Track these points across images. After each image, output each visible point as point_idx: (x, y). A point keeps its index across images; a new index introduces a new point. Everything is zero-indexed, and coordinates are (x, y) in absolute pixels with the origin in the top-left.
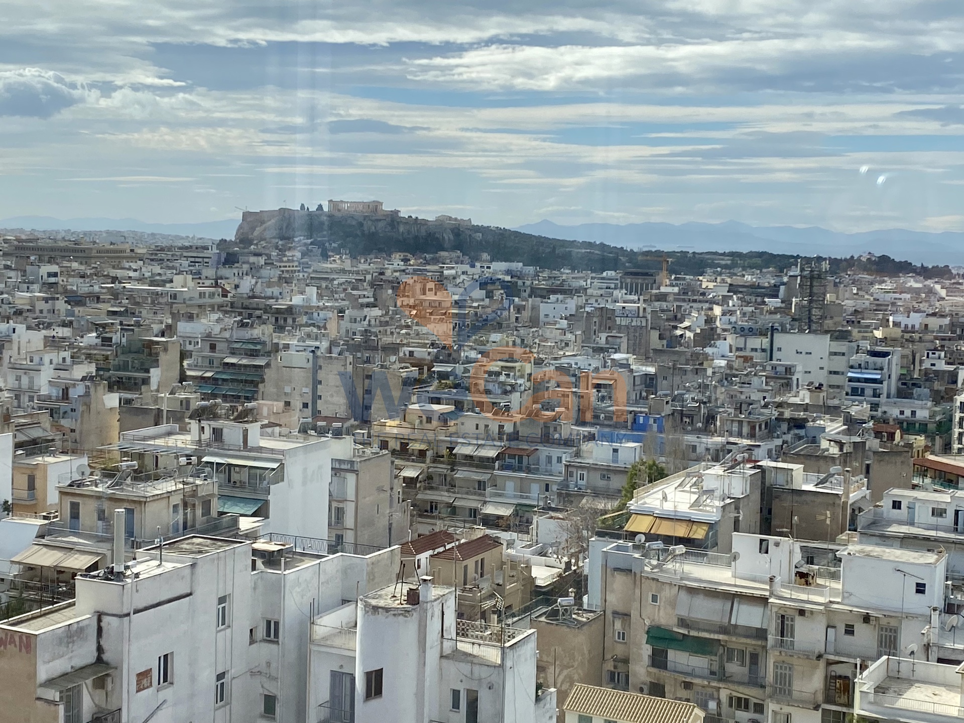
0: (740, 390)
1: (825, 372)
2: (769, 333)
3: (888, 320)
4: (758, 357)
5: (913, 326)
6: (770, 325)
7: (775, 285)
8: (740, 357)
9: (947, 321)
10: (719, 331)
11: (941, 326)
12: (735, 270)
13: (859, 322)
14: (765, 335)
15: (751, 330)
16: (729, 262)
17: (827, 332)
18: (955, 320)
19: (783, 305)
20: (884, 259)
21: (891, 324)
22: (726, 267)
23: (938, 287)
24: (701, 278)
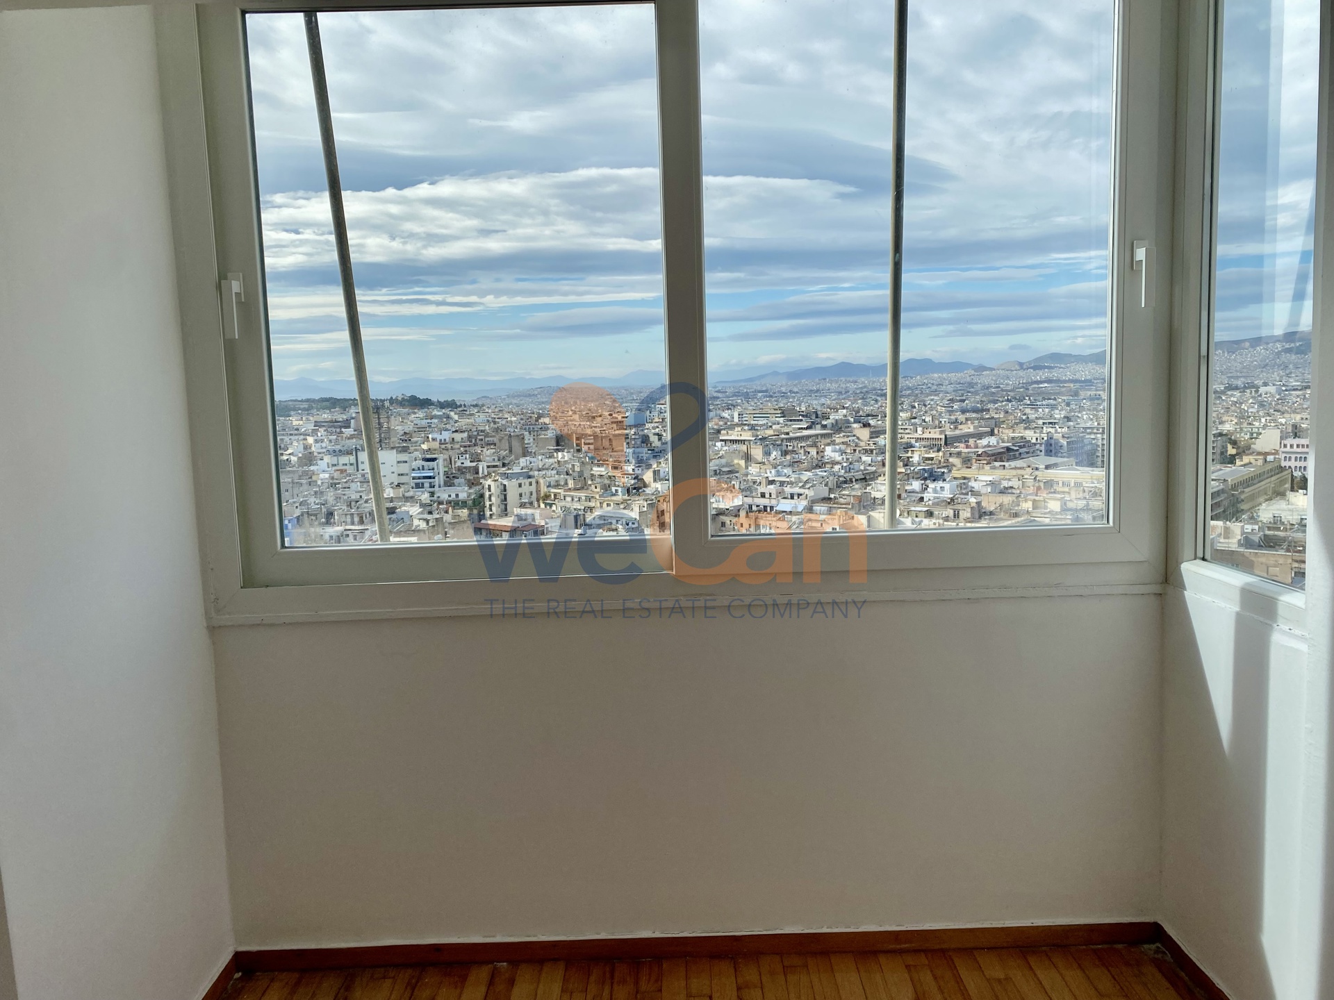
0: (343, 493)
1: (396, 475)
2: (354, 453)
3: (428, 437)
4: (350, 470)
5: (445, 440)
6: (354, 447)
7: (347, 420)
8: (337, 470)
9: (465, 435)
10: (315, 454)
11: (462, 439)
12: (312, 411)
13: (410, 440)
14: (351, 454)
15: (340, 451)
16: (306, 406)
17: (393, 448)
18: (470, 434)
19: (356, 433)
20: (413, 399)
21: (430, 439)
22: (304, 409)
23: (452, 414)
24: (291, 418)
